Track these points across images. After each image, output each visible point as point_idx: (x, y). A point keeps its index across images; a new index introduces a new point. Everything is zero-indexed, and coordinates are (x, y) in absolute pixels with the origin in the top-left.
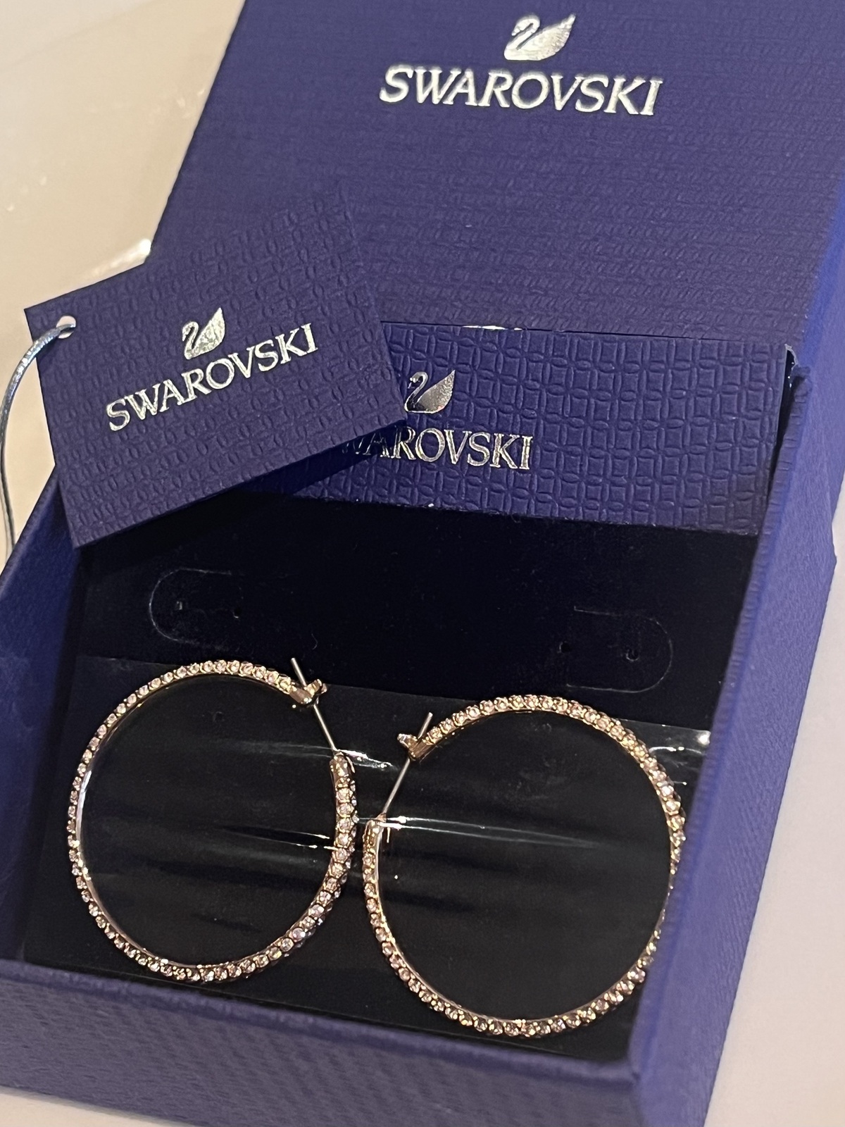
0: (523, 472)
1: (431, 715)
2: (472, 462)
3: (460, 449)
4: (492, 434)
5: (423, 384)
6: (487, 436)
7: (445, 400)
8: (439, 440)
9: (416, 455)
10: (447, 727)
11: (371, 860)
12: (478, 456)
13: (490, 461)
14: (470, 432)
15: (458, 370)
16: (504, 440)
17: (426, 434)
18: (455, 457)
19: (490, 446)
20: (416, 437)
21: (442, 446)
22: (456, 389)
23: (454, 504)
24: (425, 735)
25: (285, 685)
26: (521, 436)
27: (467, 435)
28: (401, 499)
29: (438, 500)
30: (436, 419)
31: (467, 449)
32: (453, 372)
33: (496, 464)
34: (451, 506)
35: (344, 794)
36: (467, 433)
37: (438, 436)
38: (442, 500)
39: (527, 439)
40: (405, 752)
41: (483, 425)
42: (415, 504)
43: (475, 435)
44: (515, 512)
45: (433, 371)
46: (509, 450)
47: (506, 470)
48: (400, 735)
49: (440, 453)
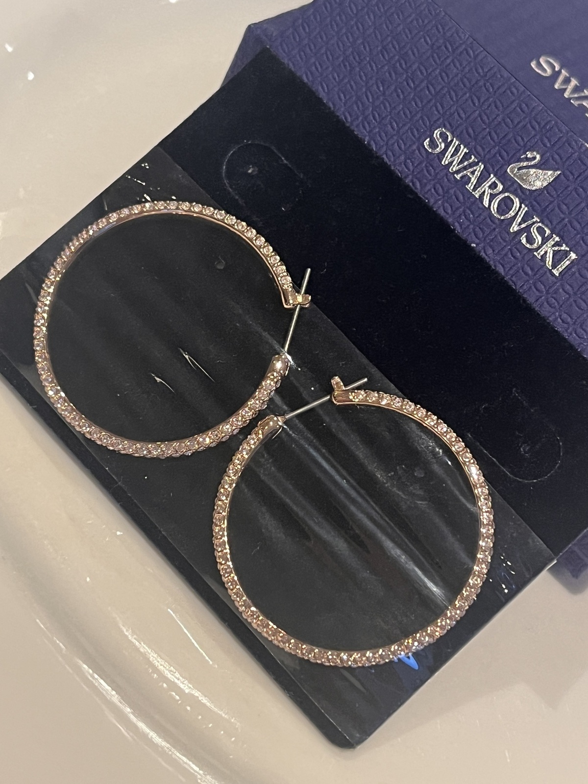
0: (553, 275)
1: (366, 380)
2: (524, 241)
3: (523, 226)
4: (552, 233)
5: (533, 163)
6: (548, 232)
7: (538, 185)
8: (513, 209)
9: (490, 205)
10: (373, 398)
11: (253, 441)
12: (530, 240)
13: (537, 249)
14: (539, 220)
15: (563, 173)
16: (557, 244)
17: (508, 197)
18: (515, 228)
19: (545, 240)
20: (500, 193)
21: (512, 213)
22: (552, 184)
23: (489, 257)
24: (353, 390)
25: (285, 281)
26: (570, 251)
27: (534, 220)
28: (456, 224)
29: (482, 245)
30: (522, 192)
31: (527, 229)
32: (559, 172)
33: (538, 255)
34: (486, 257)
35: (269, 385)
36: (536, 219)
37: (515, 205)
38: (484, 248)
39: (573, 256)
40: (330, 390)
41: (551, 222)
42: (464, 236)
43: (540, 224)
44: (525, 296)
45: (547, 160)
46: (555, 253)
47: (542, 264)
48: (337, 377)
49: (508, 216)
